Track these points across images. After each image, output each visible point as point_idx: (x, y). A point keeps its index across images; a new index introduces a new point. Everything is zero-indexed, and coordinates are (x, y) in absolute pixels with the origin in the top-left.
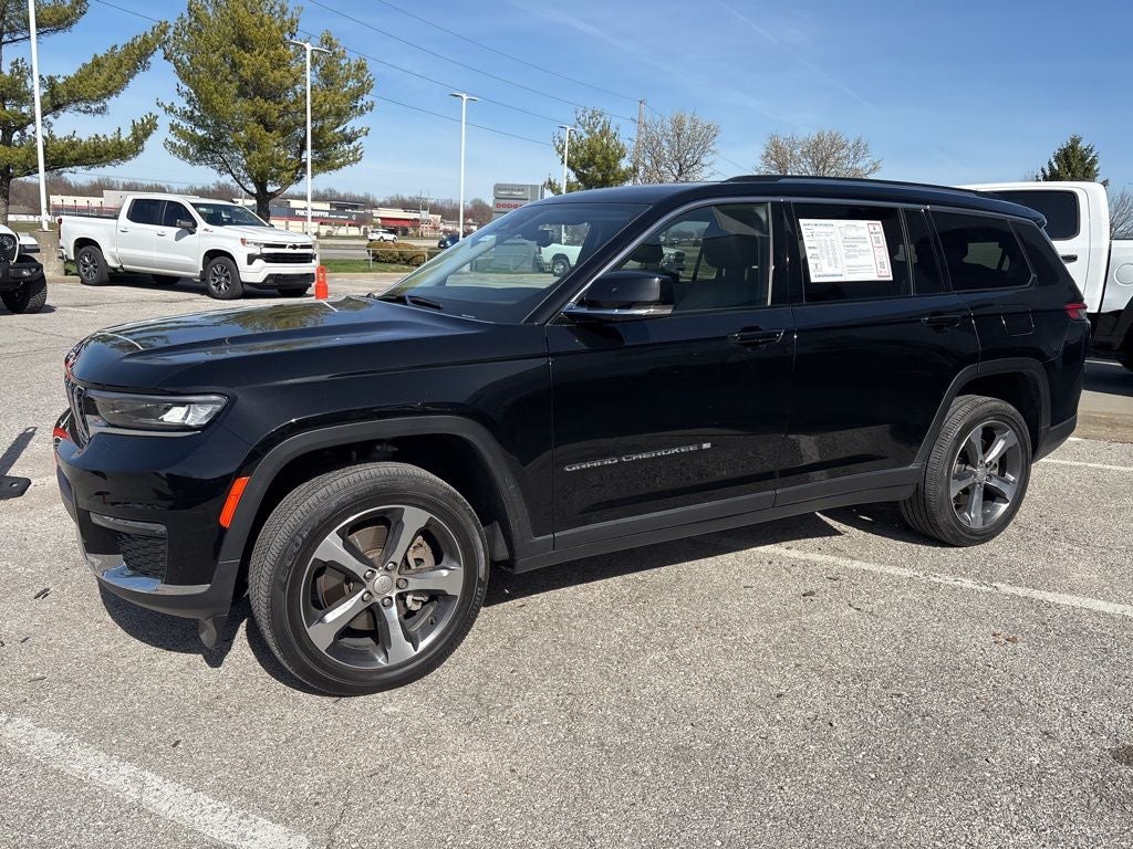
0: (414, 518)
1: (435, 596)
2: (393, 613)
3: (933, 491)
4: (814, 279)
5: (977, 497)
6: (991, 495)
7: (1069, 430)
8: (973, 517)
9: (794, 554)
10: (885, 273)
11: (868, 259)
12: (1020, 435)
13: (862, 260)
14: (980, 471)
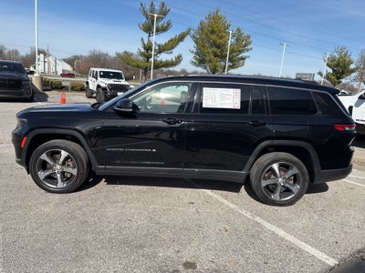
0: (64, 154)
1: (72, 175)
4: (204, 106)
6: (288, 191)
8: (275, 197)
10: (238, 106)
11: (230, 101)
13: (227, 101)
14: (280, 180)
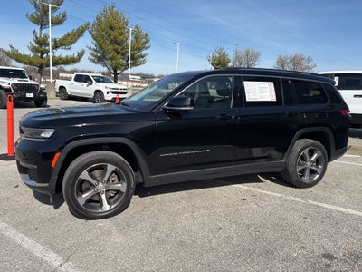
0: (111, 168)
1: (118, 192)
2: (103, 196)
3: (291, 170)
4: (247, 100)
5: (307, 172)
6: (312, 172)
7: (344, 152)
8: (306, 179)
9: (246, 187)
10: (274, 98)
11: (268, 94)
12: (323, 152)
13: (265, 94)
14: (308, 164)
